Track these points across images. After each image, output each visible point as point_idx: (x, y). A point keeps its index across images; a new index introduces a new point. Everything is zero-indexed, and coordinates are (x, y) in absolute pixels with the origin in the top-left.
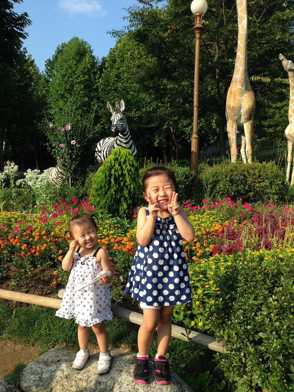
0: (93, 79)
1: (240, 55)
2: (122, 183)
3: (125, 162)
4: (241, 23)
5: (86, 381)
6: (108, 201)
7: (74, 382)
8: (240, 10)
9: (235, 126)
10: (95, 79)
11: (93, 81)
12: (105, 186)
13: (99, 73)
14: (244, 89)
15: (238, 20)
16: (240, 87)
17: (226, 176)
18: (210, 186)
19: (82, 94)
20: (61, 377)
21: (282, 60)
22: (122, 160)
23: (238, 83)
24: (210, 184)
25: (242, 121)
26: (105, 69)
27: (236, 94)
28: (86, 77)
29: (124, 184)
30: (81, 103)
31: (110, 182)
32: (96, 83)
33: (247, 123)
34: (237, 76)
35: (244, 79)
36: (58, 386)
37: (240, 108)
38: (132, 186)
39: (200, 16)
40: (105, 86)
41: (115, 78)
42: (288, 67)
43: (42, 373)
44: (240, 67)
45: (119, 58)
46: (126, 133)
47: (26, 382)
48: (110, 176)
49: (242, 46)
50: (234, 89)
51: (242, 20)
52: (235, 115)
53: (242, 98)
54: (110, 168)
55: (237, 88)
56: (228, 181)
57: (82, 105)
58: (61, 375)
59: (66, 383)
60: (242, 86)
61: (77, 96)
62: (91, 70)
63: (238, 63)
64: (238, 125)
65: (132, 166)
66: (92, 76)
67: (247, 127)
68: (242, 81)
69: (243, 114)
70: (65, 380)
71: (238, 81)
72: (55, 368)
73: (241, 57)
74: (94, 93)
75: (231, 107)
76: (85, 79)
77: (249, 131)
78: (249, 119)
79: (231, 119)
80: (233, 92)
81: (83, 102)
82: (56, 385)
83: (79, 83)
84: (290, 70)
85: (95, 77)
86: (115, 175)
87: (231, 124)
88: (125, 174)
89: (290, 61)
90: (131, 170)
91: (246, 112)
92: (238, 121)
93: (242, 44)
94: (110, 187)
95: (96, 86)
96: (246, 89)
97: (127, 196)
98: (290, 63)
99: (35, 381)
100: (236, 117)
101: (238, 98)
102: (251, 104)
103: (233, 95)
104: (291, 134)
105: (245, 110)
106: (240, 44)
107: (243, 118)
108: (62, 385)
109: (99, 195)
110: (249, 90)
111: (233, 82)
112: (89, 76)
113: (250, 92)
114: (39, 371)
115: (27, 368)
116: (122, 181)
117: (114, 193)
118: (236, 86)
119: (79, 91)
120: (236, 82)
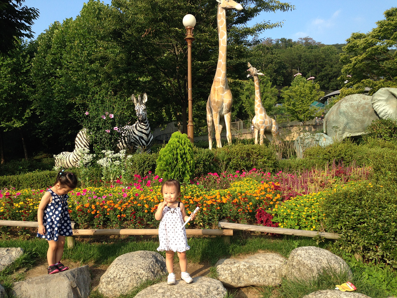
0: (22, 62)
1: (222, 62)
2: (185, 159)
3: (185, 143)
4: (222, 38)
5: (262, 267)
6: (176, 174)
7: (253, 270)
8: (222, 28)
9: (218, 117)
10: (24, 62)
11: (22, 65)
12: (173, 162)
13: (29, 56)
14: (225, 88)
15: (219, 35)
16: (222, 86)
17: (237, 155)
18: (225, 163)
19: (9, 77)
20: (245, 269)
21: (250, 67)
22: (183, 142)
23: (220, 83)
24: (226, 161)
25: (223, 112)
26: (37, 53)
27: (219, 91)
28: (15, 60)
29: (186, 160)
30: (8, 87)
31: (177, 159)
32: (25, 67)
33: (227, 114)
34: (219, 78)
35: (225, 80)
36: (245, 274)
37: (223, 102)
38: (192, 161)
39: (191, 29)
40: (39, 70)
41: (51, 63)
42: (254, 73)
43: (231, 269)
44: (222, 71)
45: (57, 44)
46: (146, 121)
47: (223, 276)
48: (177, 154)
49: (223, 55)
50: (217, 88)
51: (223, 36)
52: (218, 108)
53: (223, 95)
54: (176, 148)
55: (219, 87)
56: (240, 158)
57: (9, 89)
58: (245, 267)
59: (249, 271)
60: (224, 85)
61: (3, 80)
62: (20, 53)
63: (219, 67)
64: (220, 116)
65: (190, 146)
66: (21, 59)
67: (227, 118)
68: (224, 82)
69: (224, 107)
70: (248, 269)
71: (220, 81)
72: (238, 265)
73: (223, 63)
74: (23, 77)
75: (216, 101)
76: (13, 62)
77: (229, 120)
78: (228, 111)
79: (215, 110)
80: (216, 89)
81: (11, 86)
82: (243, 274)
83: (6, 66)
84: (255, 75)
85: (25, 60)
86: (180, 153)
87: (216, 114)
88: (187, 153)
89: (255, 68)
90: (190, 150)
91: (227, 106)
92: (220, 112)
93: (223, 54)
94: (177, 162)
95: (25, 69)
96: (226, 88)
97: (189, 169)
98: (255, 70)
99: (229, 274)
100: (219, 110)
101: (221, 94)
102: (231, 100)
103: (216, 92)
104: (257, 124)
105: (226, 104)
106: (222, 54)
107: (224, 110)
108: (247, 273)
109: (168, 169)
110: (228, 89)
111: (216, 82)
112: (18, 59)
113: (228, 90)
114: (229, 268)
115: (219, 268)
116: (185, 158)
117: (181, 167)
118: (218, 86)
119: (6, 75)
120: (219, 82)
